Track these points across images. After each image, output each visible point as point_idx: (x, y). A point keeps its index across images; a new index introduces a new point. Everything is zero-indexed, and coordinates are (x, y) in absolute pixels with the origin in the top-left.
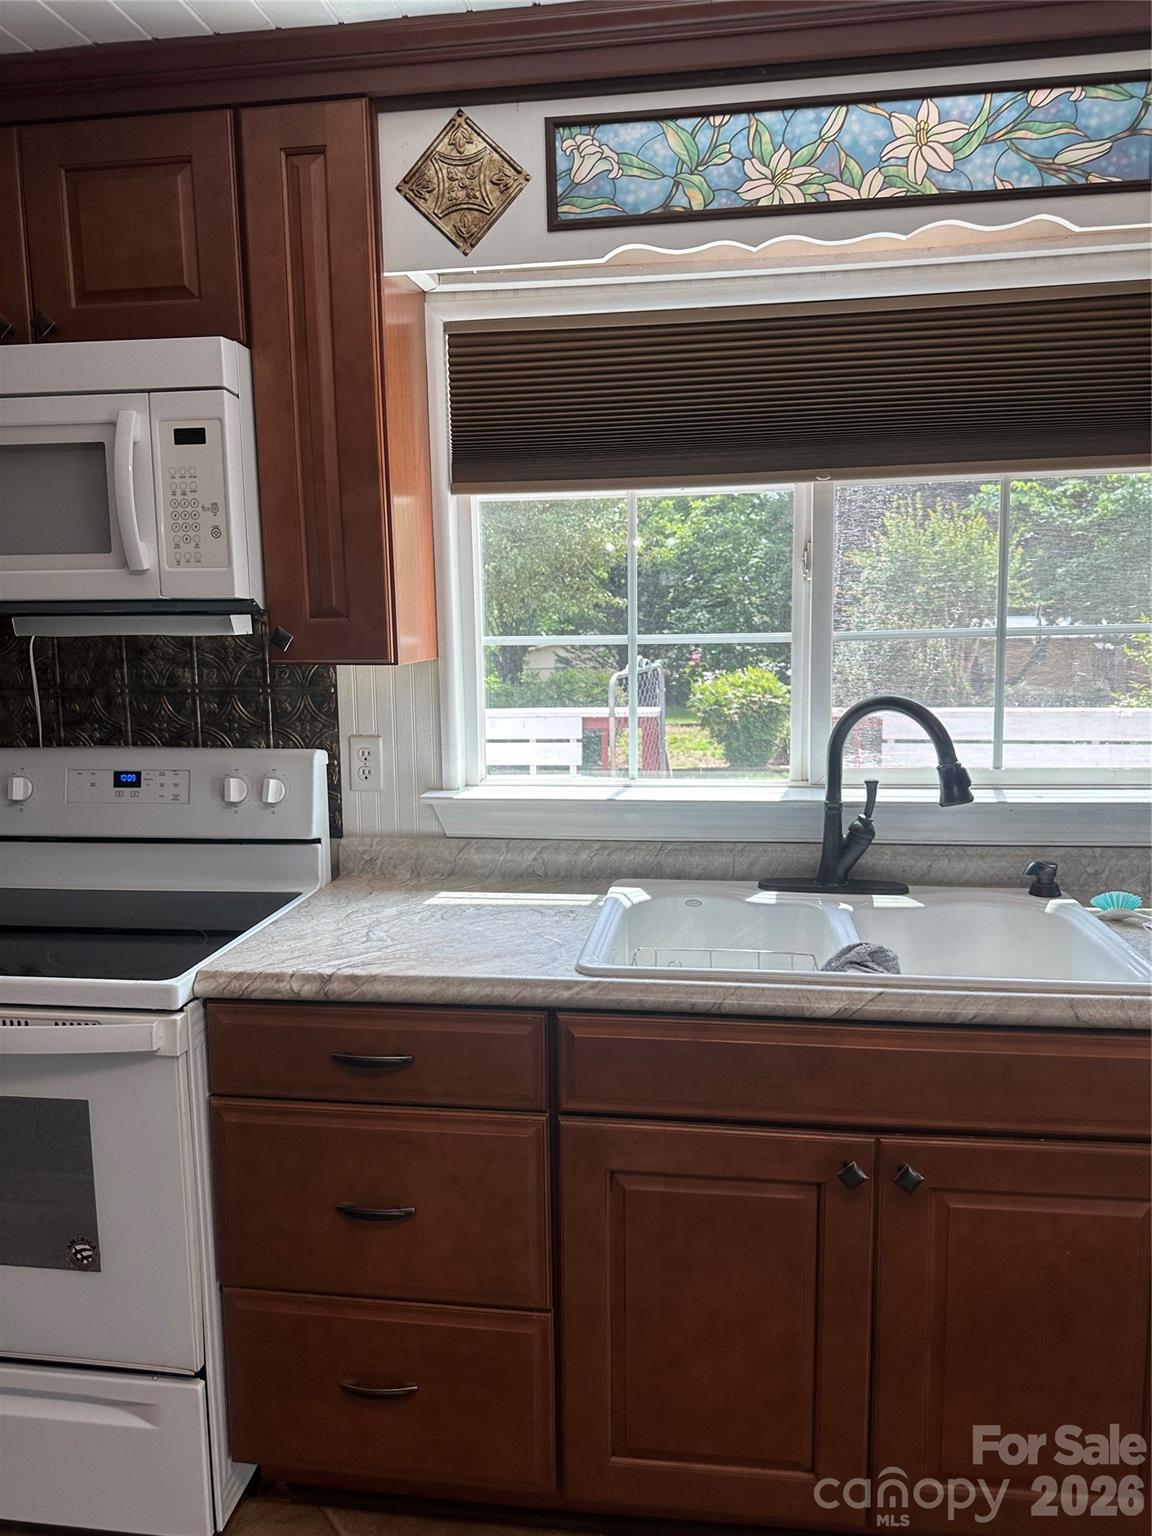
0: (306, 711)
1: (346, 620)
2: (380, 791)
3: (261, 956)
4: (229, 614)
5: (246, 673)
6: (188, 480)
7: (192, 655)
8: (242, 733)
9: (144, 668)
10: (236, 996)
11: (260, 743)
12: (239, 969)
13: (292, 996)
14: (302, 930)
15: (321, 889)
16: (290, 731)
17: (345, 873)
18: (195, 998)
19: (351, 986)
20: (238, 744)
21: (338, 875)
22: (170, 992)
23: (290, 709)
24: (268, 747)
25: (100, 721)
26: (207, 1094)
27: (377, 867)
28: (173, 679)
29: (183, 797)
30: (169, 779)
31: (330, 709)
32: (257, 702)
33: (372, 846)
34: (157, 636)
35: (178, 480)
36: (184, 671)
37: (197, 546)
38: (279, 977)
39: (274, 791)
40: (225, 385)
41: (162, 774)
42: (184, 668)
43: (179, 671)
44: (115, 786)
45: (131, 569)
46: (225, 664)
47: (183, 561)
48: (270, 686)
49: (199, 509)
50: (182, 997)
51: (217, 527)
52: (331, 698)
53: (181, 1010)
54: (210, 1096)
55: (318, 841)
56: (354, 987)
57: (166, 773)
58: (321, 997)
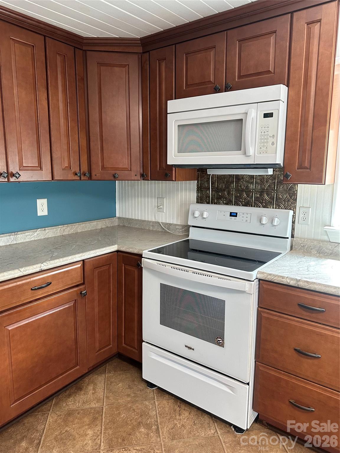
0: (286, 198)
1: (309, 170)
2: (308, 225)
3: (276, 270)
4: (268, 168)
5: (269, 186)
6: (266, 128)
7: (254, 180)
8: (265, 204)
9: (240, 184)
10: (269, 280)
11: (271, 207)
12: (271, 273)
13: (287, 283)
14: (286, 264)
15: (287, 253)
16: (280, 204)
17: (294, 249)
18: (257, 278)
19: (306, 284)
20: (264, 207)
21: (292, 249)
22: (251, 276)
23: (281, 197)
24: (273, 208)
25: (226, 198)
26: (257, 306)
27: (305, 249)
28: (247, 187)
29: (249, 221)
30: (245, 215)
31: (294, 198)
32: (271, 195)
33: (304, 241)
34: (244, 175)
35: (263, 129)
36: (251, 185)
37: (267, 148)
38: (283, 277)
39: (276, 221)
40: (281, 99)
41: (243, 214)
42: (251, 184)
43: (249, 185)
44: (230, 216)
45: (247, 155)
46: (263, 183)
47: (262, 152)
48: (276, 190)
49: (269, 137)
50: (254, 278)
51: (273, 142)
52: (295, 194)
53: (253, 281)
54: (258, 307)
55: (288, 238)
56: (307, 284)
57: (244, 214)
58: (296, 285)
